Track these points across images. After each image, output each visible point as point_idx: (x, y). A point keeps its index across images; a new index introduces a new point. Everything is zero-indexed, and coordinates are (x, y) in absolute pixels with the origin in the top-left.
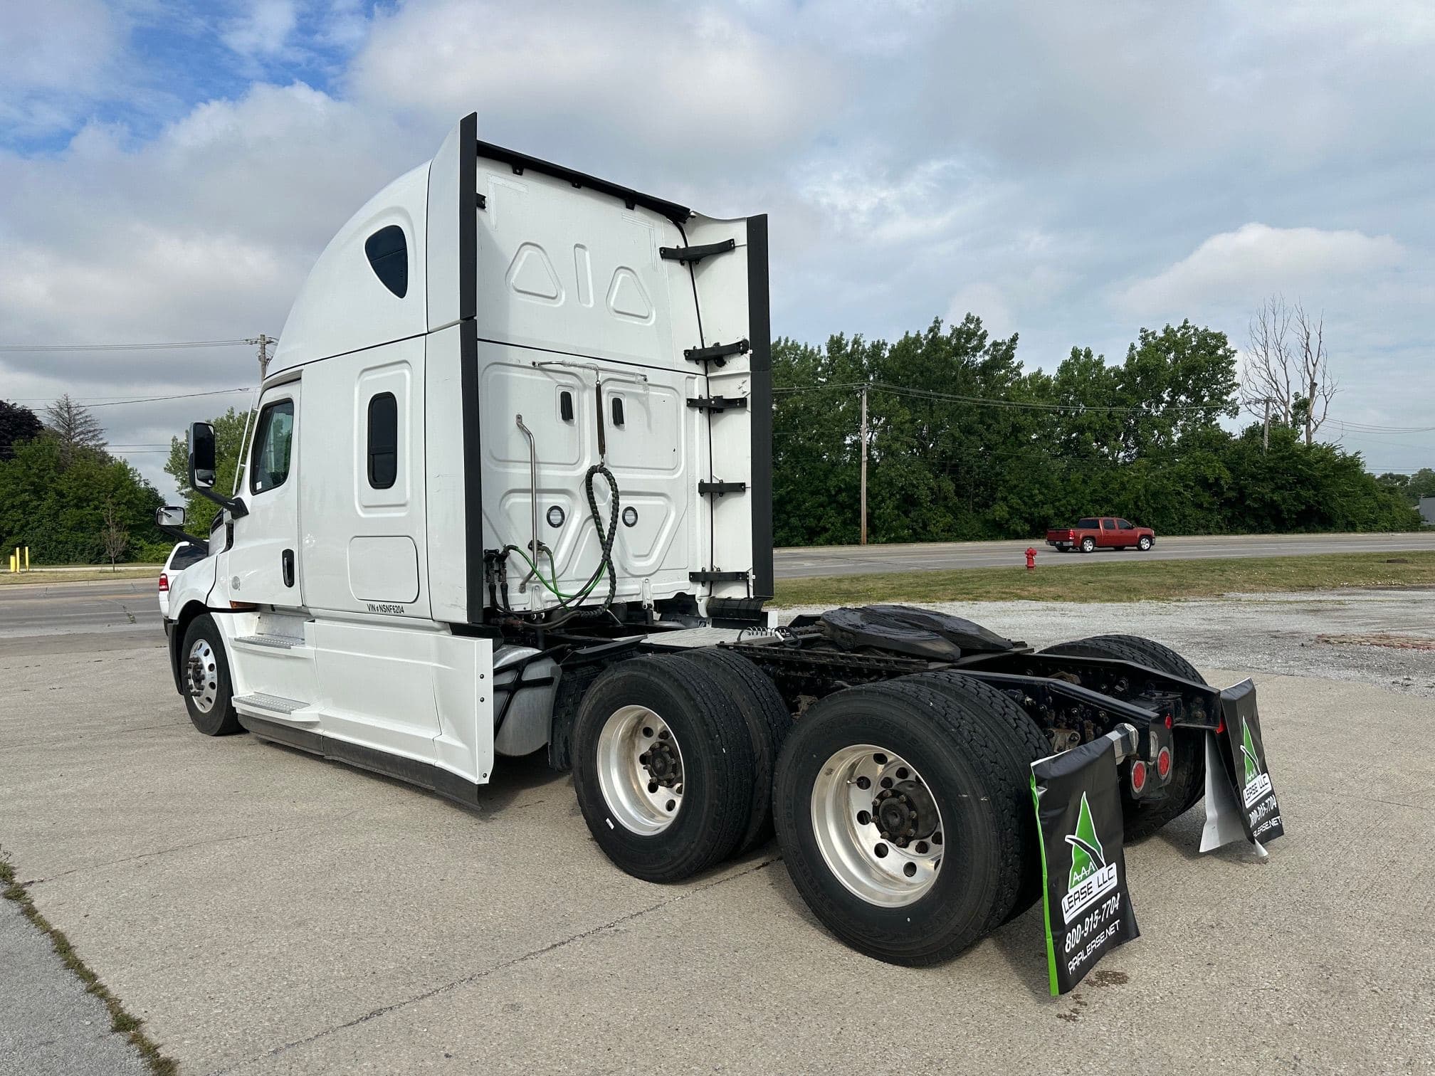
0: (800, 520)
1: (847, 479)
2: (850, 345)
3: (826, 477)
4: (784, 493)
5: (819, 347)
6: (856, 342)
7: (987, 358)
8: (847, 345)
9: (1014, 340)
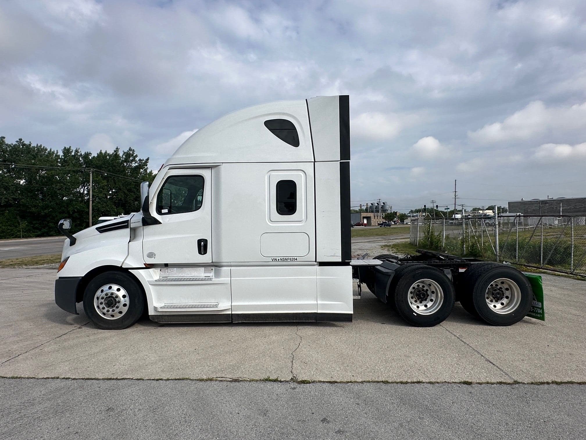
0: (54, 224)
1: (78, 207)
2: (74, 152)
3: (68, 206)
4: (47, 212)
5: (57, 151)
6: (77, 151)
7: (137, 164)
8: (72, 152)
9: (148, 159)
